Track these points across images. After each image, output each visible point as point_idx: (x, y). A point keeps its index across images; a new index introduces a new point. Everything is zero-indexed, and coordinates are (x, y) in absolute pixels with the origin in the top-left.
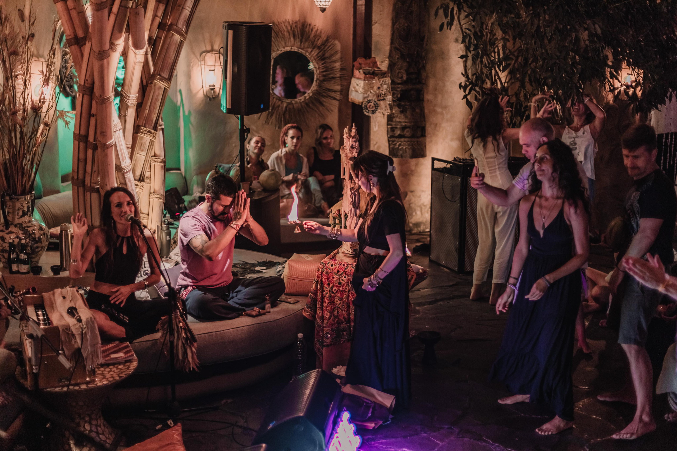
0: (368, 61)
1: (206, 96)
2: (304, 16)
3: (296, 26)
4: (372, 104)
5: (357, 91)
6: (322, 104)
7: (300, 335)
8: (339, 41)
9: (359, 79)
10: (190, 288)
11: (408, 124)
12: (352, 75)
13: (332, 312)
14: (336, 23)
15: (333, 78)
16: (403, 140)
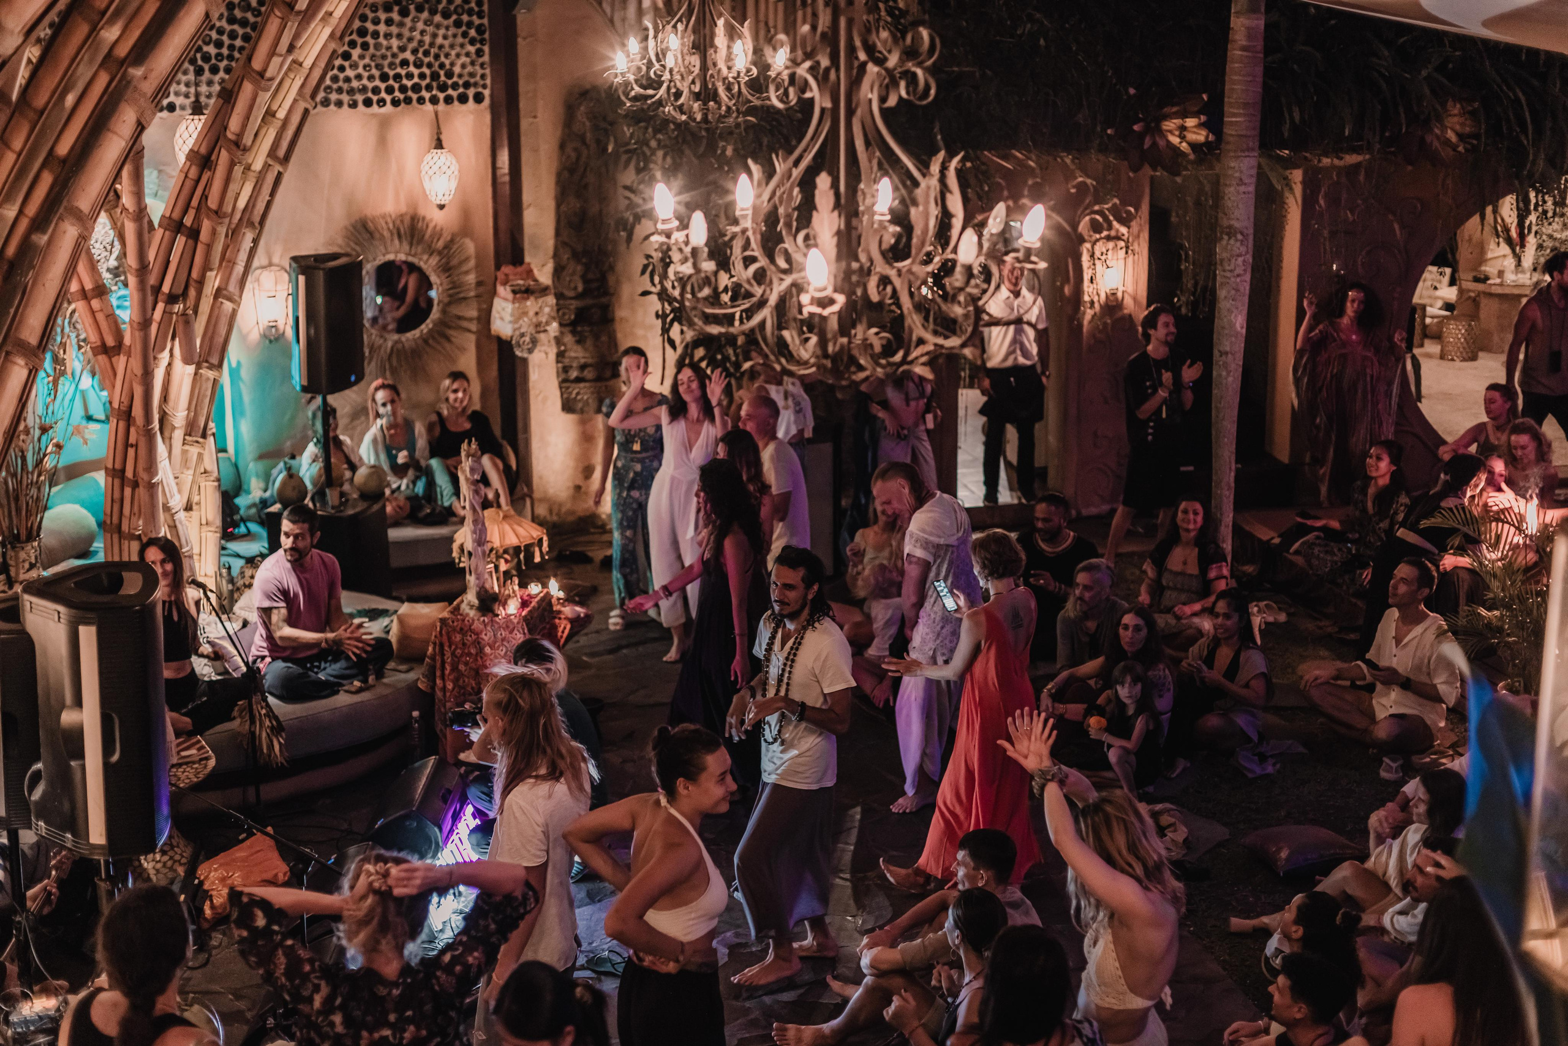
0: (519, 269)
1: (264, 336)
2: (414, 206)
3: (402, 221)
4: (527, 339)
5: (502, 319)
6: (448, 339)
7: (416, 714)
8: (472, 239)
9: (506, 299)
10: (268, 660)
11: (590, 361)
12: (494, 293)
13: (455, 681)
14: (466, 214)
15: (465, 299)
16: (582, 385)
